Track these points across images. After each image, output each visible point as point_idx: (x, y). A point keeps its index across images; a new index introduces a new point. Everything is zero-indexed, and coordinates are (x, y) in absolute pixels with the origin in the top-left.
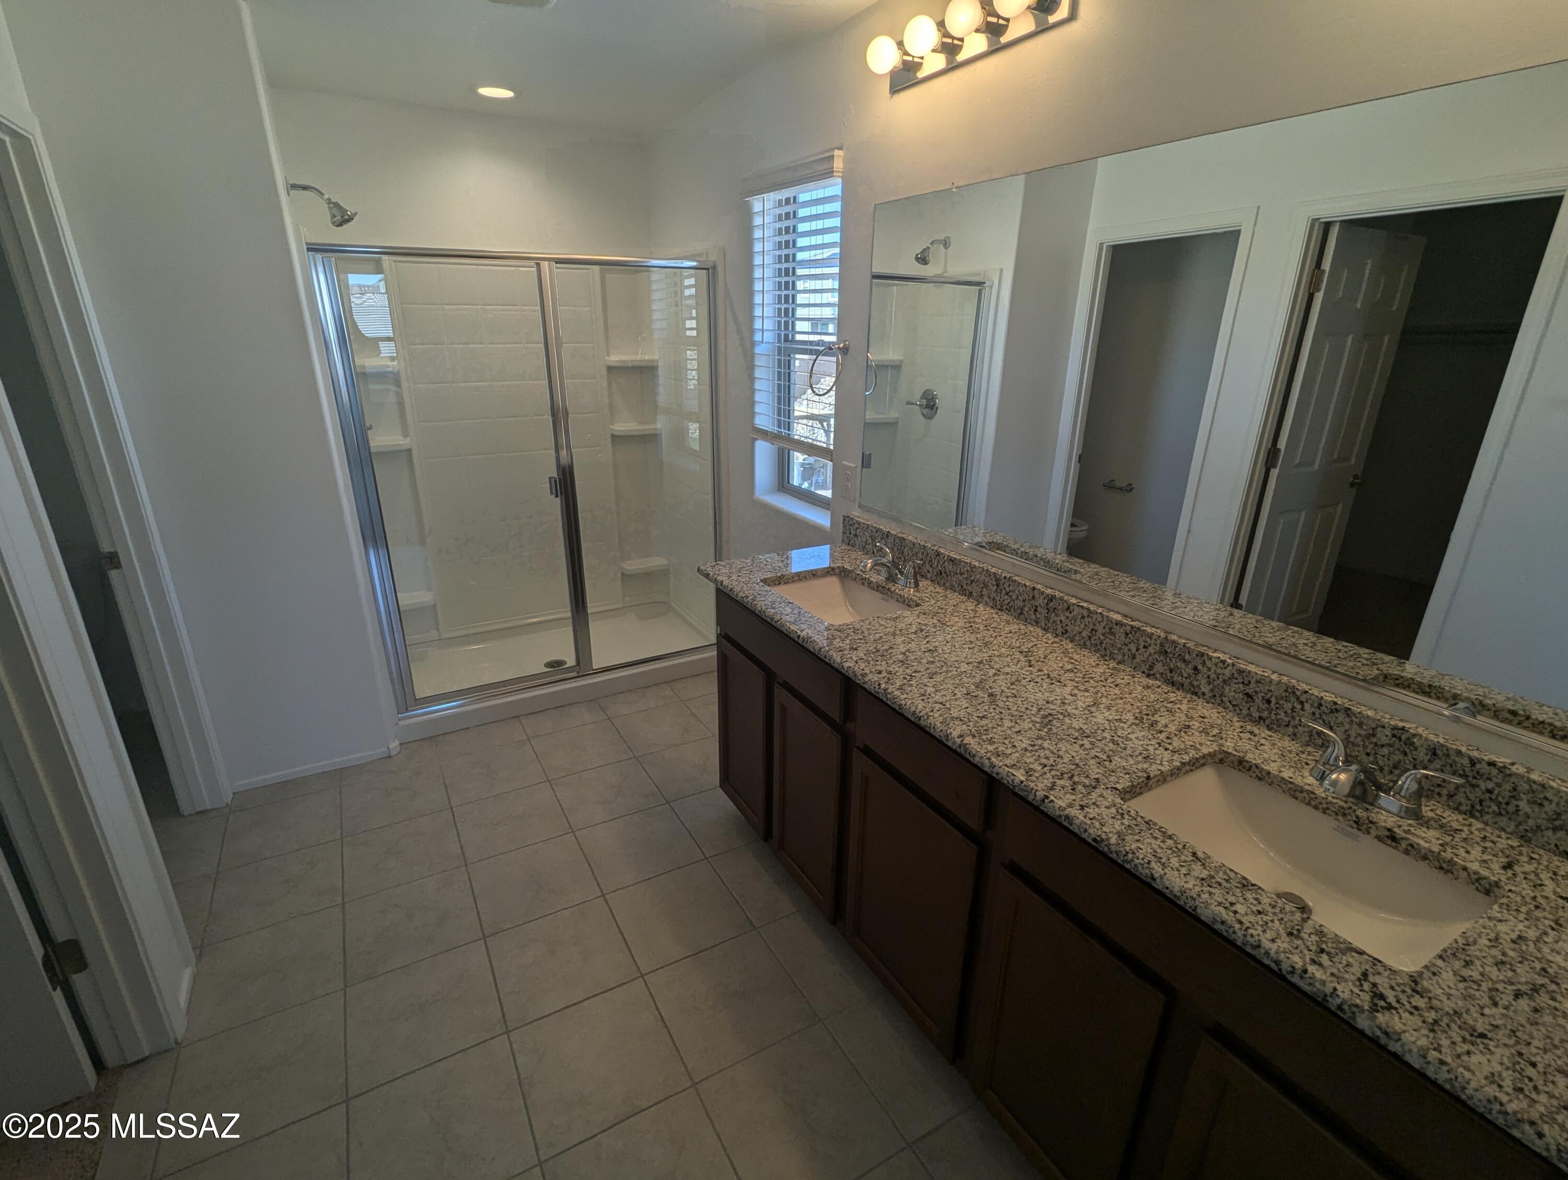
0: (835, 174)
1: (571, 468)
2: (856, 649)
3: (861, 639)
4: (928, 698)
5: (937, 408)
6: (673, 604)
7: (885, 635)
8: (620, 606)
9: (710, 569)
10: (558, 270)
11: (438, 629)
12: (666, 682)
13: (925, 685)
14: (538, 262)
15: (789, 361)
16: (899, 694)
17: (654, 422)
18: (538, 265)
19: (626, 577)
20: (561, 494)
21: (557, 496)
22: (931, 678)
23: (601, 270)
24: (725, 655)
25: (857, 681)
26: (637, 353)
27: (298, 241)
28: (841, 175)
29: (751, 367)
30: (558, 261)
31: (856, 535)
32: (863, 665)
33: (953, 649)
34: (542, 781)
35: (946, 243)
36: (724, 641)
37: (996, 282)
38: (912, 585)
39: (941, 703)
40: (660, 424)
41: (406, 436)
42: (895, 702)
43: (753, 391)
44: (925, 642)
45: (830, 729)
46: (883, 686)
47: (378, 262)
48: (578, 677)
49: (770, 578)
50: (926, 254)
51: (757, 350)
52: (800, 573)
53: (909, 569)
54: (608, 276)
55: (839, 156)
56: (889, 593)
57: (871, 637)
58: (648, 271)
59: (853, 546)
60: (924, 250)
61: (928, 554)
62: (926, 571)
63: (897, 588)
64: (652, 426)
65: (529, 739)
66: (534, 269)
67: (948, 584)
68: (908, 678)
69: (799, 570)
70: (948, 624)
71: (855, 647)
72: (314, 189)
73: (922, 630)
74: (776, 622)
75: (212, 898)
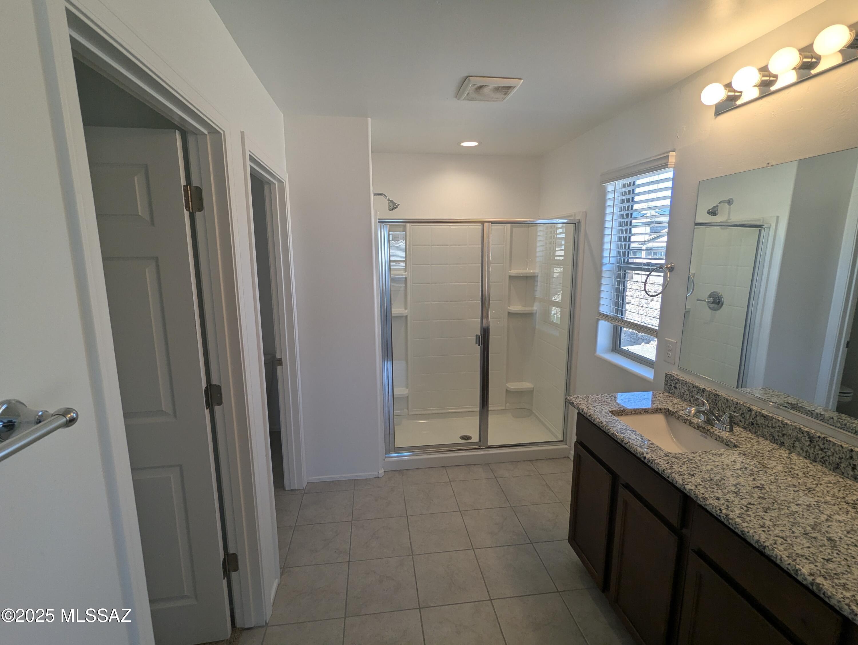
0: (669, 166)
1: (488, 329)
2: (693, 475)
3: (695, 468)
4: (768, 531)
5: (722, 304)
6: (534, 411)
7: (716, 467)
8: (503, 408)
9: (574, 399)
10: (493, 227)
11: (408, 409)
12: (529, 460)
13: (762, 518)
14: (483, 223)
15: (625, 274)
16: (741, 522)
17: (532, 306)
18: (483, 225)
19: (508, 391)
20: (481, 345)
21: (479, 345)
22: (766, 512)
23: (511, 226)
24: (580, 455)
25: (699, 502)
26: (526, 269)
27: (375, 218)
28: (673, 166)
29: (599, 278)
30: (493, 223)
31: (675, 387)
32: (702, 490)
33: (779, 489)
34: (456, 510)
35: (730, 202)
36: (579, 446)
37: (773, 225)
38: (728, 430)
39: (782, 538)
40: (536, 308)
41: (406, 309)
42: (737, 528)
43: (600, 292)
44: (751, 479)
45: (667, 529)
46: (724, 511)
47: (405, 226)
48: (480, 449)
49: (615, 411)
50: (716, 209)
51: (604, 268)
52: (637, 409)
53: (725, 418)
54: (514, 229)
55: (673, 155)
56: (708, 433)
57: (704, 467)
58: (537, 226)
59: (673, 394)
60: (714, 207)
61: (740, 409)
62: (738, 420)
63: (715, 430)
64: (530, 309)
65: (450, 481)
66: (481, 227)
67: (759, 433)
68: (745, 508)
69: (636, 408)
70: (769, 466)
71: (692, 473)
72: (383, 194)
73: (746, 469)
74: (625, 444)
75: (291, 540)
